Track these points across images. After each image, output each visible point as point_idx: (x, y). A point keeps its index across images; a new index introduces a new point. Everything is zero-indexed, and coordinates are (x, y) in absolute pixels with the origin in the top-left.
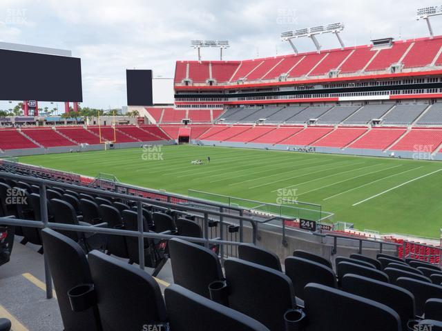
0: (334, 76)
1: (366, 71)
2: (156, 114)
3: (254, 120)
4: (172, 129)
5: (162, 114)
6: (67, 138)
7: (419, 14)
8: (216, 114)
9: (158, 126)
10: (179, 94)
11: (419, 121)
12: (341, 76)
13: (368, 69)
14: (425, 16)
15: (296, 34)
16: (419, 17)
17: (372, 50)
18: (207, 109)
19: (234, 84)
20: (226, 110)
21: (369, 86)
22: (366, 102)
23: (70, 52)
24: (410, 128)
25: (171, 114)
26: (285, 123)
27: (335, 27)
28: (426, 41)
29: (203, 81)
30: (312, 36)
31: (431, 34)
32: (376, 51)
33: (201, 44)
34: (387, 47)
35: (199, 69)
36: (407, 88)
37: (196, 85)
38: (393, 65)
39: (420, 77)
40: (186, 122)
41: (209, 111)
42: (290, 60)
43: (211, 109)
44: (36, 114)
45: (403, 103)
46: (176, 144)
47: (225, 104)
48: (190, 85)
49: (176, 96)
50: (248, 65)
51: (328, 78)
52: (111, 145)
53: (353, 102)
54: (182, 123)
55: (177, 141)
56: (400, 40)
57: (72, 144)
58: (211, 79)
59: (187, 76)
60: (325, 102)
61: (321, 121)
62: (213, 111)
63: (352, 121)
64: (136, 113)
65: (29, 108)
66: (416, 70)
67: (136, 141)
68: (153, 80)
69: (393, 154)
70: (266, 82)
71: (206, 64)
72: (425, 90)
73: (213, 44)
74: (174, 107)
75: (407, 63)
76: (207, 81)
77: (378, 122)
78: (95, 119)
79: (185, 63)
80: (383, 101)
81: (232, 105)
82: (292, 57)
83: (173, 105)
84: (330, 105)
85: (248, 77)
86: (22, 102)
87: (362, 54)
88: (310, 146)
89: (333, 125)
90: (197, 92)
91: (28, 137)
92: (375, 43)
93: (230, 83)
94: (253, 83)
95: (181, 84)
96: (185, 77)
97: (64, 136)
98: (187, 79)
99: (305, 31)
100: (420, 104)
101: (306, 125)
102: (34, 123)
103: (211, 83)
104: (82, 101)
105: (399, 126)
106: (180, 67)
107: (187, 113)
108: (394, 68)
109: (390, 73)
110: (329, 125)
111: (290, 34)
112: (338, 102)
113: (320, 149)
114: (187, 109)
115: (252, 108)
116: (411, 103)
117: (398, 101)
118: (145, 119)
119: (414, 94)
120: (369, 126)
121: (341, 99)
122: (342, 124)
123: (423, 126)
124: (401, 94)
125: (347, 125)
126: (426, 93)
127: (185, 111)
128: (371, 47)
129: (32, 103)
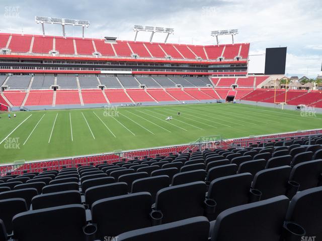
1: (118, 56)
14: (138, 30)
15: (52, 21)
17: (105, 42)
21: (120, 65)
22: (116, 75)
31: (135, 39)
36: (140, 68)
80: (126, 74)
92: (107, 39)
108: (135, 56)
112: (99, 74)
119: (143, 71)
121: (102, 72)
124: (137, 71)
126: (149, 71)
128: (103, 41)
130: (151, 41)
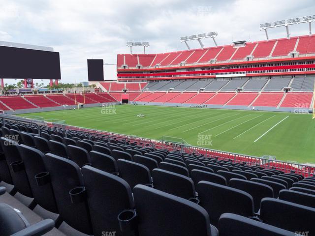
0: (213, 63)
1: (232, 59)
2: (106, 86)
3: (167, 89)
4: (117, 95)
5: (110, 86)
6: (54, 101)
7: (261, 27)
8: (143, 85)
9: (108, 93)
10: (120, 74)
11: (265, 88)
12: (217, 63)
13: (233, 59)
14: (265, 28)
15: (189, 38)
16: (261, 29)
17: (234, 47)
18: (137, 82)
19: (154, 68)
20: (148, 84)
21: (234, 68)
22: (232, 78)
23: (52, 48)
24: (260, 92)
25: (115, 86)
26: (185, 91)
27: (212, 34)
28: (265, 42)
29: (135, 66)
30: (199, 40)
31: (268, 38)
32: (236, 48)
33: (132, 44)
34: (243, 46)
35: (131, 59)
37: (131, 68)
38: (248, 56)
39: (263, 64)
40: (125, 91)
41: (138, 84)
42: (186, 53)
43: (139, 83)
44: (32, 87)
45: (253, 78)
46: (121, 104)
47: (148, 80)
48: (126, 68)
49: (118, 75)
50: (161, 56)
51: (210, 64)
52: (82, 106)
53: (224, 78)
54: (123, 91)
55: (121, 102)
56: (250, 42)
57: (58, 105)
58: (139, 65)
59: (125, 63)
60: (208, 78)
61: (207, 89)
62: (141, 84)
63: (225, 89)
64: (94, 86)
65: (28, 83)
66: (261, 59)
67: (96, 103)
68: (104, 66)
69: (253, 108)
70: (173, 66)
71: (135, 56)
72: (266, 71)
73: (140, 44)
74: (117, 82)
75: (256, 55)
76: (137, 66)
77: (241, 90)
78: (69, 89)
79: (123, 55)
80: (242, 77)
81: (152, 81)
82: (187, 52)
83: (116, 80)
84: (211, 80)
85: (161, 64)
86: (23, 79)
87: (228, 50)
88: (204, 104)
89: (214, 91)
90: (131, 73)
91: (29, 102)
92: (235, 44)
93: (150, 67)
94: (165, 67)
95: (121, 68)
96: (123, 64)
97: (52, 100)
98: (125, 65)
99: (195, 36)
100: (263, 79)
101: (198, 92)
102: (31, 93)
103: (139, 67)
104: (60, 79)
105: (253, 92)
106: (120, 58)
107: (125, 85)
108: (248, 58)
109: (246, 61)
110: (212, 92)
111: (186, 38)
112: (215, 78)
113: (209, 106)
114: (125, 83)
115: (164, 82)
116: (258, 78)
117: (250, 77)
118: (100, 90)
119: (260, 73)
120: (236, 92)
121: (217, 76)
122: (220, 91)
123: (267, 92)
124: (253, 73)
125: (223, 92)
126: (266, 72)
127: (124, 84)
128: (233, 46)
129: (29, 80)
130: (288, 36)
